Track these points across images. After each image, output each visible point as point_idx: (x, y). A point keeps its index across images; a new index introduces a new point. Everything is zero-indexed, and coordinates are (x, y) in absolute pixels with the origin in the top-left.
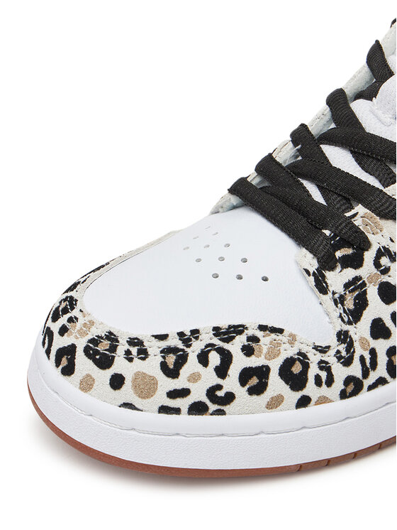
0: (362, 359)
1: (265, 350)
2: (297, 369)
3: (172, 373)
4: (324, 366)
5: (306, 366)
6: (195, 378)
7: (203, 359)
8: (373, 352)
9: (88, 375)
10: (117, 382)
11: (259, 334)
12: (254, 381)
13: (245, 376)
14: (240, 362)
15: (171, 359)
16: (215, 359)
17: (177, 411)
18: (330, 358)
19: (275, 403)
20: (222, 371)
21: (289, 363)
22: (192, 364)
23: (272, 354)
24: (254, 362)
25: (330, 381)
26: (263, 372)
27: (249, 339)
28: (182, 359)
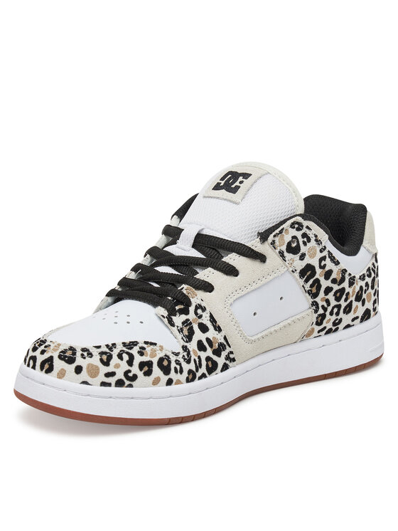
0: (195, 360)
1: (149, 353)
2: (165, 363)
3: (106, 364)
4: (177, 362)
5: (170, 362)
6: (117, 366)
7: (120, 357)
8: (199, 357)
9: (62, 369)
10: (78, 370)
11: (145, 346)
12: (146, 368)
13: (142, 365)
14: (138, 359)
15: (105, 357)
16: (126, 357)
17: (109, 385)
18: (180, 358)
19: (156, 382)
20: (130, 363)
21: (161, 360)
22: (115, 360)
23: (153, 355)
24: (145, 359)
25: (181, 372)
26: (149, 364)
27: (140, 348)
28: (110, 357)
